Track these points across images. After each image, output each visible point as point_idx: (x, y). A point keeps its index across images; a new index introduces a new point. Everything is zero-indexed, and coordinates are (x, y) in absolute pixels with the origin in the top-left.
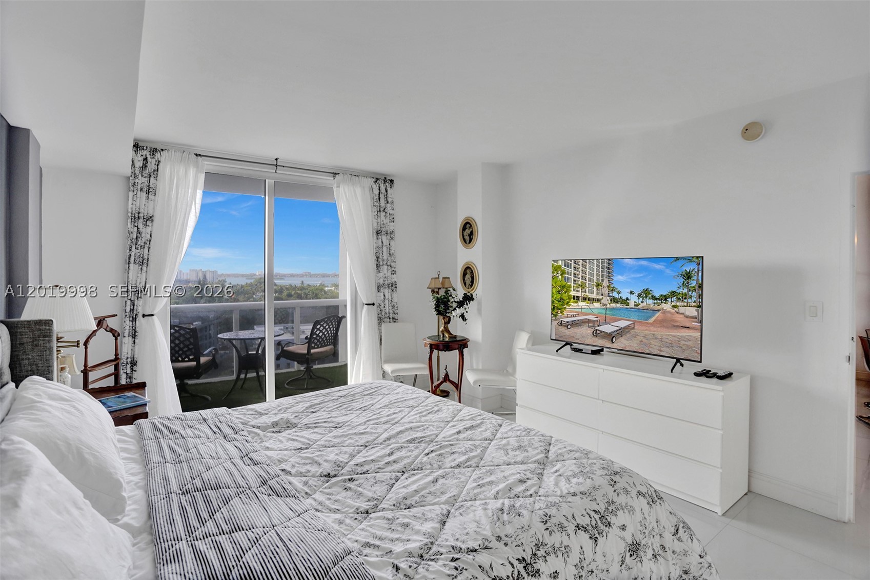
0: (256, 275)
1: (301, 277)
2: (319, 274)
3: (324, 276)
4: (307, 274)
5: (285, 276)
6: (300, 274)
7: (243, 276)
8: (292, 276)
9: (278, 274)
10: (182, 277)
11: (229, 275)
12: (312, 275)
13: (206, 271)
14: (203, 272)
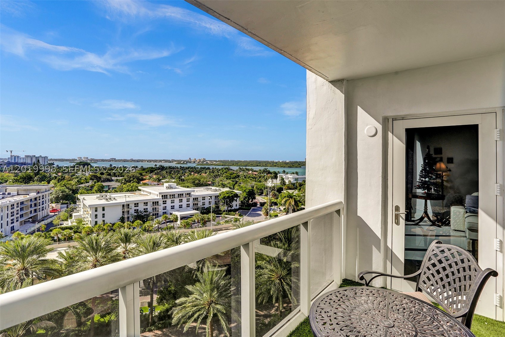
0: (76, 160)
1: (109, 161)
2: (122, 160)
3: (125, 161)
4: (113, 159)
5: (98, 161)
6: (108, 160)
7: (67, 160)
8: (103, 160)
9: (93, 159)
10: (19, 161)
11: (56, 160)
12: (117, 160)
13: (38, 157)
14: (36, 157)
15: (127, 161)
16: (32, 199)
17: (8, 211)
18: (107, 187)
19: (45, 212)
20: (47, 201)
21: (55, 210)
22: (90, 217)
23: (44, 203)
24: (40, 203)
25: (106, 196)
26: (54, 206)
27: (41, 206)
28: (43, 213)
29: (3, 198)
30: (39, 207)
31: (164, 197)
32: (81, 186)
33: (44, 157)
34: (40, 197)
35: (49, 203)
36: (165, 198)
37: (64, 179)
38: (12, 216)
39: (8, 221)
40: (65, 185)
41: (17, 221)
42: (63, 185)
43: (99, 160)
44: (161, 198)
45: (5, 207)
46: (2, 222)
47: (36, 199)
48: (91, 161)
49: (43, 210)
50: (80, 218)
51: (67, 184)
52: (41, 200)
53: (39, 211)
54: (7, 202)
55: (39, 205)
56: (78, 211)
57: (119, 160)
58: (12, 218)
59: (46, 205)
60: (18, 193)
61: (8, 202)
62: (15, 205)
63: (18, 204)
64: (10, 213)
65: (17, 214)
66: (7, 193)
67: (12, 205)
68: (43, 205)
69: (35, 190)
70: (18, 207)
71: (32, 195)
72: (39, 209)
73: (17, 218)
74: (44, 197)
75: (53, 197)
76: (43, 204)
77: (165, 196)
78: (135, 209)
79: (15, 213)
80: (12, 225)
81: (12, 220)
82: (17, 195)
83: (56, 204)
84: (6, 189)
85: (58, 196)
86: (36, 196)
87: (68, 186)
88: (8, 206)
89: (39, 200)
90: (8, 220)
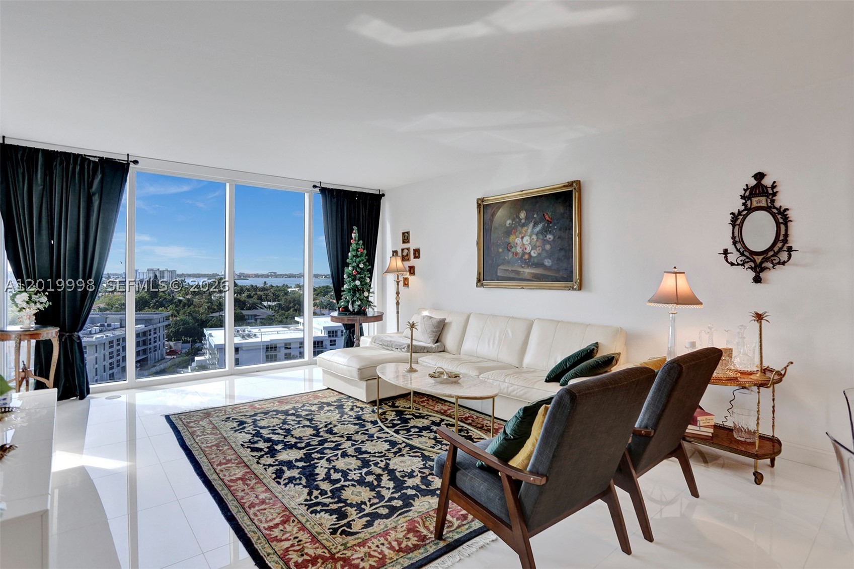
15: (293, 277)
16: (139, 334)
17: (104, 350)
18: (253, 317)
19: (158, 353)
20: (161, 338)
21: (173, 351)
22: (218, 364)
23: (158, 340)
24: (150, 340)
25: (244, 331)
26: (173, 346)
27: (153, 345)
28: (155, 354)
29: (100, 331)
30: (149, 346)
31: (331, 334)
32: (214, 315)
33: (172, 271)
34: (150, 331)
35: (164, 341)
36: (333, 336)
37: (192, 304)
38: (111, 358)
39: (104, 366)
40: (191, 314)
41: (118, 366)
42: (188, 313)
43: (252, 274)
44: (327, 335)
45: (101, 344)
46: (96, 366)
47: (144, 333)
48: (240, 277)
49: (155, 351)
50: (203, 364)
51: (193, 312)
52: (153, 335)
53: (150, 352)
54: (103, 337)
55: (150, 344)
56: (203, 354)
57: (281, 275)
58: (111, 361)
59: (159, 343)
60: (121, 324)
61: (105, 338)
62: (114, 342)
63: (118, 340)
64: (107, 353)
65: (118, 355)
66: (106, 324)
67: (110, 342)
68: (156, 344)
69: (144, 320)
70: (118, 345)
71: (139, 327)
72: (150, 349)
73: (118, 361)
74: (157, 331)
75: (172, 331)
76: (155, 342)
77: (333, 332)
78: (286, 352)
79: (115, 354)
80: (111, 372)
81: (111, 364)
82: (119, 327)
83: (174, 342)
84: (106, 318)
85: (178, 330)
86: (144, 329)
87: (194, 314)
88: (104, 343)
89: (150, 335)
90: (105, 363)
